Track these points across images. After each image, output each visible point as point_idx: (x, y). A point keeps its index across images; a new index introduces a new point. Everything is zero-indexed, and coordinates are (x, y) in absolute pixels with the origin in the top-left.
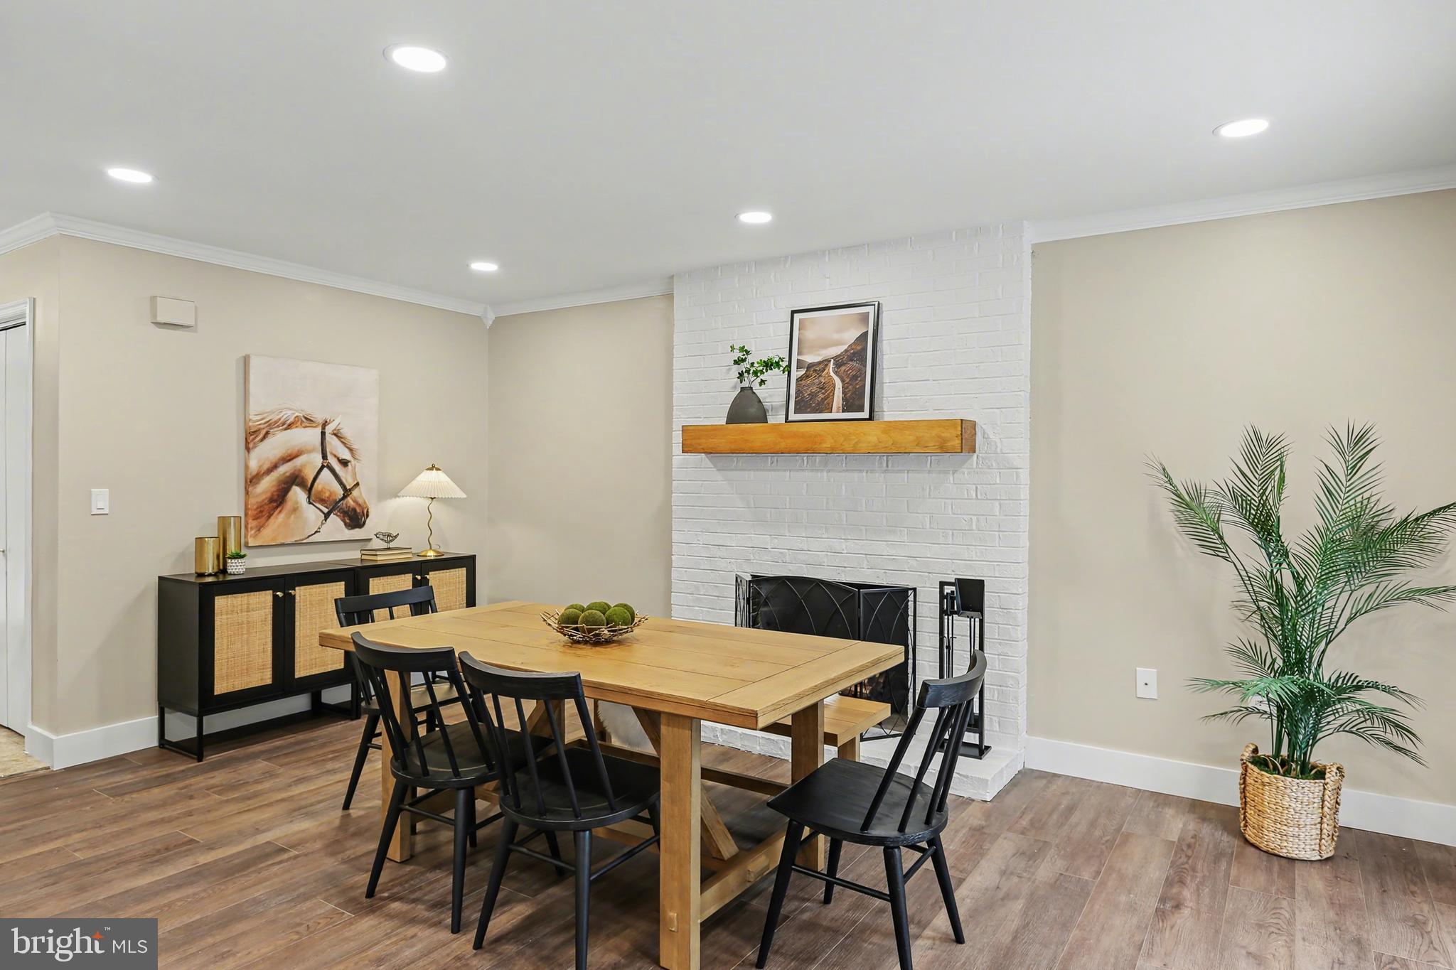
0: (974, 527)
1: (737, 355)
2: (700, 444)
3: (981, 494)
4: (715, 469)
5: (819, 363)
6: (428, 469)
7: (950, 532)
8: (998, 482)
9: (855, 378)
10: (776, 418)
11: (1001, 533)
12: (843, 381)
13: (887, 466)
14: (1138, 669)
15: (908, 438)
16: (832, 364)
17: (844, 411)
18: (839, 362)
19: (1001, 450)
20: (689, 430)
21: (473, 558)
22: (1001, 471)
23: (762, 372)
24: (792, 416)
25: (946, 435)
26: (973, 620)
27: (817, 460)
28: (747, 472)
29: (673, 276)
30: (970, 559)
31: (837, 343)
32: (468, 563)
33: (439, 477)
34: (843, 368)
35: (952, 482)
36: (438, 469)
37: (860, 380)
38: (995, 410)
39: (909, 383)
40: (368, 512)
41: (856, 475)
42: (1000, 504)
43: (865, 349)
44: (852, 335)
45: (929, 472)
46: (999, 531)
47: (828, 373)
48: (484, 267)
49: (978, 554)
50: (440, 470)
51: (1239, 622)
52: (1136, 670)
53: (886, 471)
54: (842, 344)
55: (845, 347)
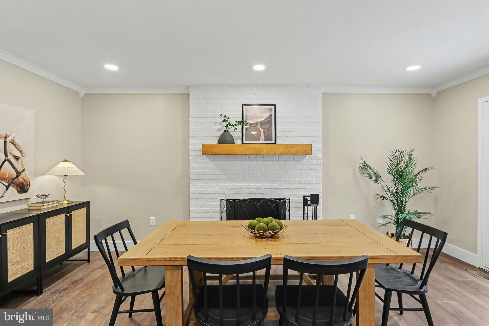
0: (307, 178)
1: (223, 119)
2: (210, 151)
3: (310, 168)
4: (209, 161)
5: (255, 123)
6: (63, 161)
7: (300, 180)
8: (315, 164)
9: (268, 129)
10: (238, 142)
11: (316, 180)
12: (263, 130)
13: (278, 159)
14: (350, 215)
15: (294, 150)
16: (259, 124)
17: (265, 140)
18: (262, 124)
19: (316, 154)
20: (206, 146)
21: (89, 202)
22: (316, 160)
23: (236, 125)
24: (245, 142)
25: (307, 149)
26: (314, 207)
27: (252, 157)
28: (224, 162)
29: (189, 86)
30: (306, 188)
31: (261, 117)
32: (86, 205)
33: (69, 165)
34: (264, 126)
35: (300, 164)
36: (69, 161)
37: (271, 130)
38: (314, 142)
39: (286, 132)
40: (30, 184)
41: (267, 162)
42: (315, 171)
43: (272, 120)
44: (267, 115)
45: (293, 161)
46: (315, 179)
47: (258, 127)
48: (112, 67)
49: (309, 186)
50: (70, 162)
51: (375, 200)
52: (350, 216)
53: (278, 161)
54: (263, 118)
55: (264, 119)
